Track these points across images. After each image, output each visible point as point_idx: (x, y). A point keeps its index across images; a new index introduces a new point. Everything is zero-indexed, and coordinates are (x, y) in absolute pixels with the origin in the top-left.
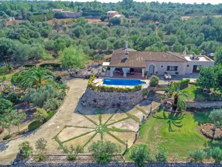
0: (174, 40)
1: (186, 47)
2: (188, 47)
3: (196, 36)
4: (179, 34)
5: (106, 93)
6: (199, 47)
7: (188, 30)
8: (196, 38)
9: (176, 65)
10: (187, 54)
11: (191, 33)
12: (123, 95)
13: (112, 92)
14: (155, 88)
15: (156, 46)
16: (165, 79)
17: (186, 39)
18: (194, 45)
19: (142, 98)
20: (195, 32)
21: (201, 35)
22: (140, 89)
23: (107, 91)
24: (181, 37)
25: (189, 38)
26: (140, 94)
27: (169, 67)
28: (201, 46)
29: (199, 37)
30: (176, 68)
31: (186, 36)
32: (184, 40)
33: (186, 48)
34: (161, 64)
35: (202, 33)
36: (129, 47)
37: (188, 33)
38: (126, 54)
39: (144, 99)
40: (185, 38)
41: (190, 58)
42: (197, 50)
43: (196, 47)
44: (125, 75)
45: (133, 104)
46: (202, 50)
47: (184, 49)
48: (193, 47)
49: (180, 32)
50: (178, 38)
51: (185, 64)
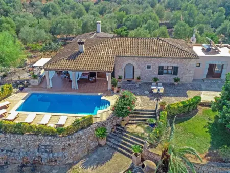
0: (179, 18)
1: (195, 30)
2: (199, 29)
3: (213, 13)
4: (185, 10)
5: (8, 136)
6: (218, 30)
7: (200, 5)
8: (212, 15)
9: (176, 65)
10: (197, 42)
11: (205, 8)
12: (46, 141)
13: (22, 134)
14: (127, 118)
15: (146, 28)
16: (152, 94)
17: (196, 18)
18: (209, 26)
19: (93, 145)
20: (210, 7)
21: (220, 11)
22: (89, 126)
23: (11, 132)
24: (189, 14)
25: (201, 15)
26: (88, 138)
27: (161, 68)
28: (220, 28)
29: (216, 14)
30: (175, 70)
31: (196, 12)
32: (193, 19)
33: (196, 32)
34: (147, 62)
35: (222, 8)
36: (104, 30)
37: (200, 8)
38: (79, 43)
39: (100, 146)
40: (195, 16)
41: (203, 50)
42: (214, 34)
43: (212, 29)
44: (74, 85)
45: (70, 161)
46: (222, 35)
47: (192, 34)
48: (208, 30)
49: (188, 7)
50: (184, 15)
51: (193, 62)
